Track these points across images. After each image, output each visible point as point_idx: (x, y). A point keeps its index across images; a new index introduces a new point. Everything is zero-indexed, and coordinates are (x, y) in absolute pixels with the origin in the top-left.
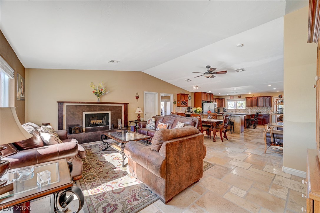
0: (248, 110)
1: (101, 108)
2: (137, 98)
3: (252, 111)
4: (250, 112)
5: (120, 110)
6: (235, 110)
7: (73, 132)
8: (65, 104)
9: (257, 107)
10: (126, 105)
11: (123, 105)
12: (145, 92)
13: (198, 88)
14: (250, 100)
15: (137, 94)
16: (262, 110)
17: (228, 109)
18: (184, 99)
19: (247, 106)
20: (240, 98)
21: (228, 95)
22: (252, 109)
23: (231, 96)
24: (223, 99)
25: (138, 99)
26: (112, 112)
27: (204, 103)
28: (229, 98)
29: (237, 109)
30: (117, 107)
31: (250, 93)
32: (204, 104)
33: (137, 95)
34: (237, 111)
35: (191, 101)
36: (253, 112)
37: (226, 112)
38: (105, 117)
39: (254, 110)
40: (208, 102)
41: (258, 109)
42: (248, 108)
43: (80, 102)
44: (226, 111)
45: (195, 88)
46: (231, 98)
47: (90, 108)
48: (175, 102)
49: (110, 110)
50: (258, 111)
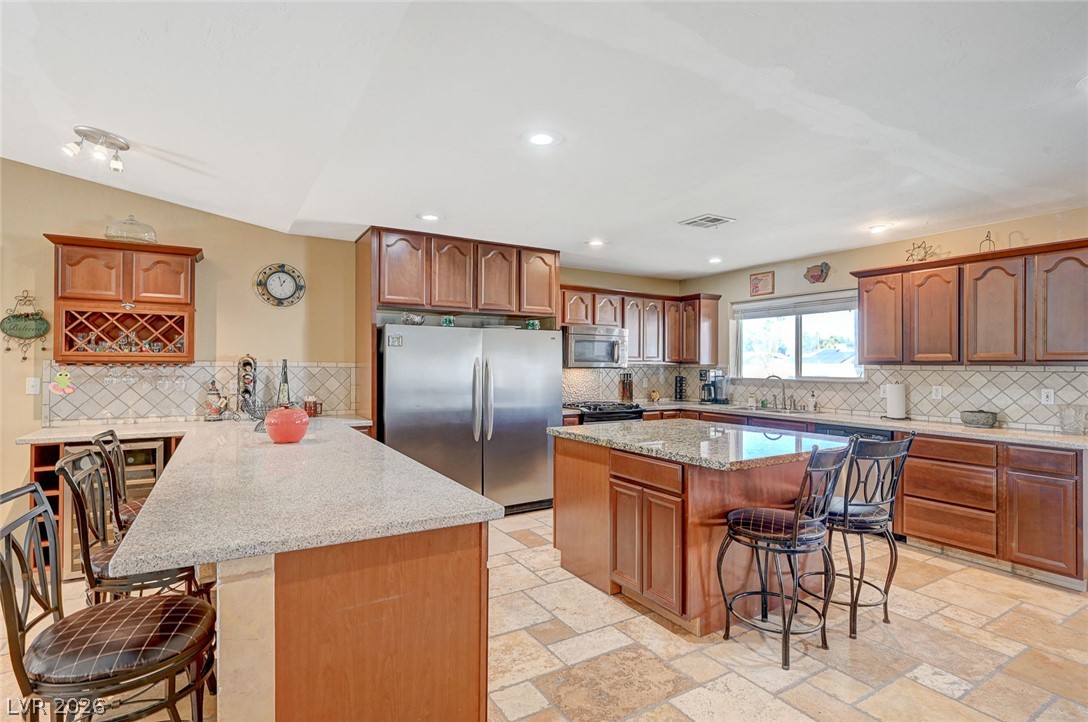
0: (880, 392)
3: (915, 397)
4: (895, 409)
6: (784, 384)
9: (959, 361)
14: (887, 298)
16: (1016, 392)
18: (116, 293)
20: (819, 287)
21: (716, 263)
22: (910, 379)
23: (760, 276)
24: (697, 297)
27: (390, 331)
28: (742, 290)
29: (807, 383)
31: (880, 228)
32: (400, 340)
35: (298, 312)
36: (925, 407)
37: (715, 401)
39: (938, 392)
41: (973, 382)
42: (887, 370)
46: (755, 289)
48: (39, 317)
50: (977, 402)
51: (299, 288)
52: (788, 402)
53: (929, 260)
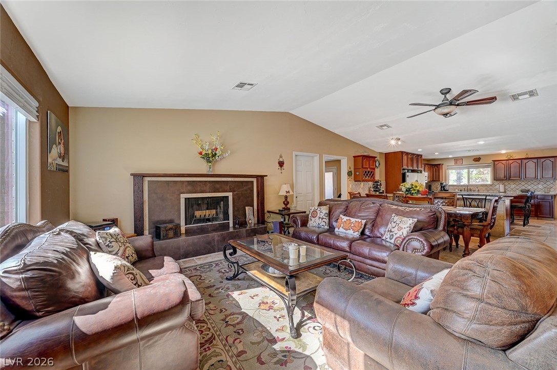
0: (497, 186)
1: (216, 186)
2: (281, 164)
3: (507, 187)
4: (502, 190)
5: (249, 188)
6: (467, 186)
7: (163, 237)
8: (147, 179)
9: (520, 180)
10: (261, 178)
11: (255, 180)
12: (294, 153)
13: (400, 143)
14: (501, 166)
15: (281, 157)
16: (532, 185)
17: (450, 184)
18: (368, 167)
19: (496, 178)
20: (477, 163)
21: (450, 156)
22: (506, 184)
23: (458, 160)
24: (440, 165)
25: (283, 168)
26: (235, 193)
27: (407, 174)
28: (453, 163)
29: (472, 185)
30: (244, 184)
31: (504, 152)
32: (408, 176)
33: (281, 160)
34: (472, 188)
35: (378, 169)
36: (509, 189)
37: (445, 190)
38: (222, 202)
39: (513, 186)
40: (413, 171)
41: (523, 183)
42: (498, 182)
43: (174, 174)
44: (446, 188)
45: (393, 142)
46: (456, 163)
47: (194, 186)
48: (351, 172)
49: (230, 189)
50: (523, 188)
51: (379, 164)
52: (469, 190)
53: (511, 158)
